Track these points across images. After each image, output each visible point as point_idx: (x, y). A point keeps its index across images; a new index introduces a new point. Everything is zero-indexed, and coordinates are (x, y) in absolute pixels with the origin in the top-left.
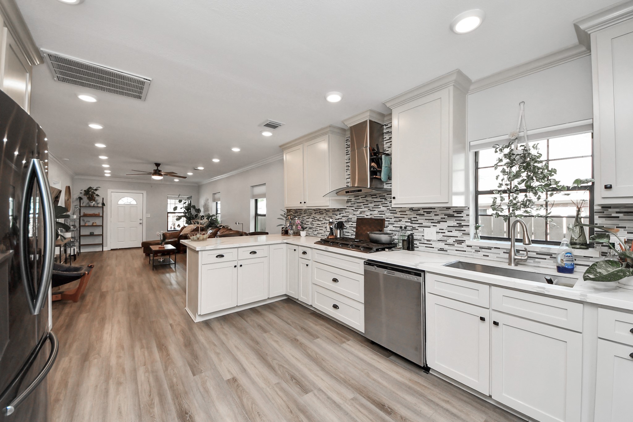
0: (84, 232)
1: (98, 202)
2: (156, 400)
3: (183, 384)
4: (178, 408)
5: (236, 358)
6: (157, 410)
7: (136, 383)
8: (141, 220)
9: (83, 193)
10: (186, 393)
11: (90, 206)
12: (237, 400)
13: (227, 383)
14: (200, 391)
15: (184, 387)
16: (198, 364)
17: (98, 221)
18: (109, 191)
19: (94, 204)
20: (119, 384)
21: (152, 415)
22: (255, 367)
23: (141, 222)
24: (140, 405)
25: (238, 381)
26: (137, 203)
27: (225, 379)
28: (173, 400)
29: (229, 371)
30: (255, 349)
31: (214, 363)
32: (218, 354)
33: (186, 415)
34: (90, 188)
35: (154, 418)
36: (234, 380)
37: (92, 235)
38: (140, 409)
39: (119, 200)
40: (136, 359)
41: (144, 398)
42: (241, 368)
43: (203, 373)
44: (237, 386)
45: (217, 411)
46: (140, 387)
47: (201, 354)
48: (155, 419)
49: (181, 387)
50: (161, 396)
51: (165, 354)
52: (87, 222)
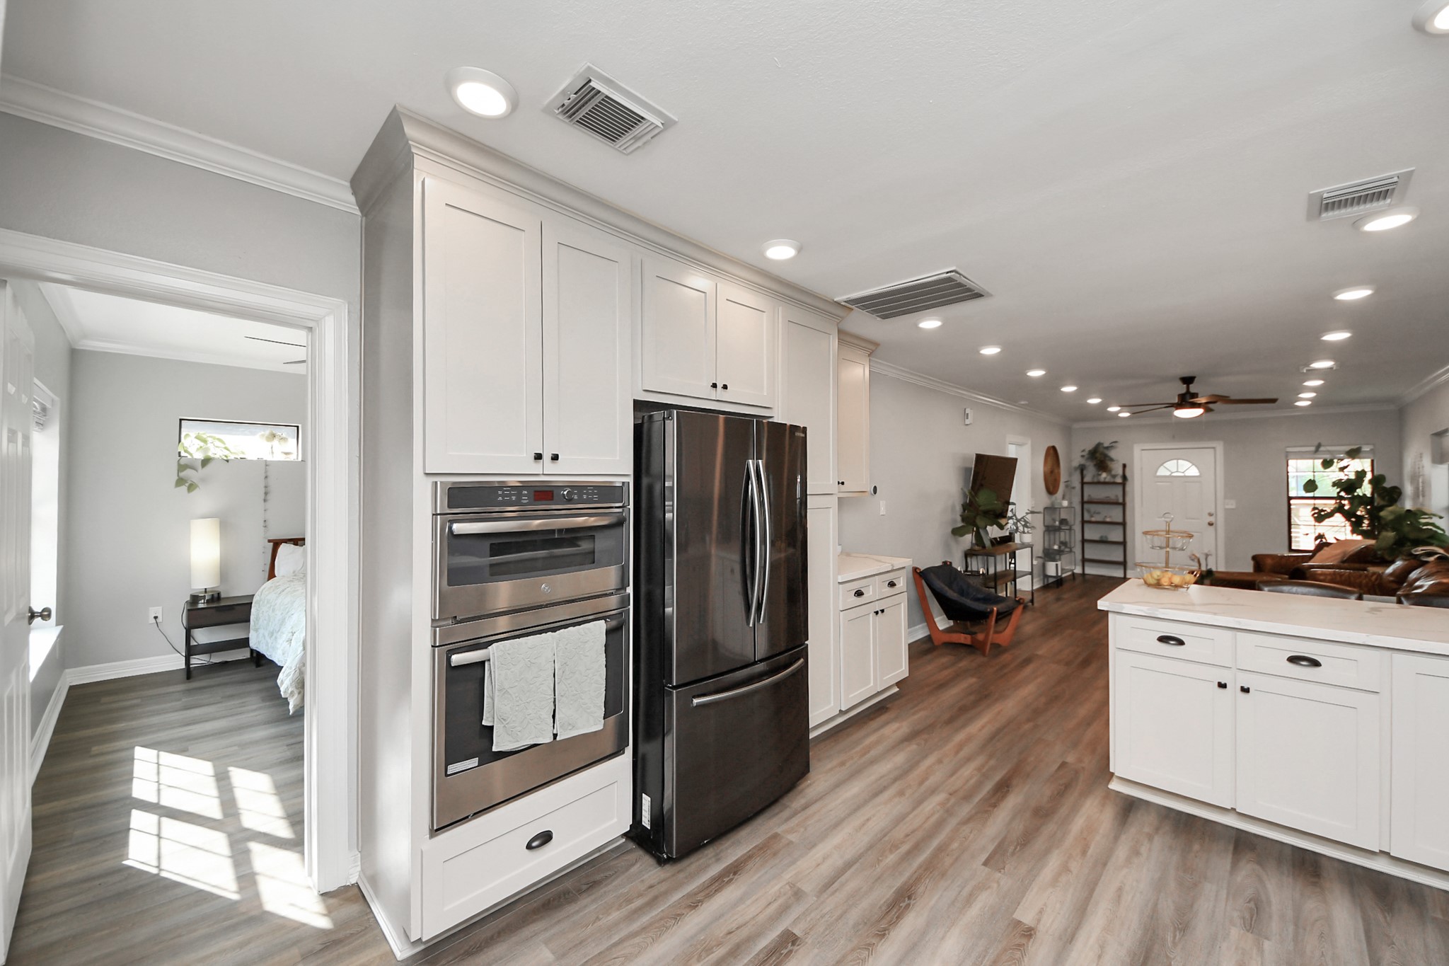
0: (1092, 533)
1: (1113, 473)
2: (905, 848)
3: (956, 859)
4: (911, 882)
5: (1086, 909)
6: (891, 858)
7: (914, 809)
8: (1211, 515)
9: (1086, 456)
10: (943, 875)
11: (1099, 483)
12: (987, 961)
13: (1009, 924)
14: (960, 892)
15: (952, 864)
16: (1013, 854)
17: (1115, 514)
18: (1137, 449)
19: (1105, 478)
20: (901, 793)
21: (880, 858)
22: (1100, 957)
23: (1212, 519)
24: (885, 836)
25: (1032, 940)
26: (1200, 472)
27: (1017, 916)
28: (920, 867)
29: (1041, 912)
30: (1154, 932)
31: (1036, 876)
32: (1065, 869)
33: (907, 899)
34: (1099, 445)
35: (878, 864)
36: (1029, 933)
37: (1103, 541)
38: (881, 840)
39: (1159, 467)
40: (954, 777)
41: (899, 833)
42: (1069, 930)
43: (1000, 874)
44: (1019, 945)
45: (943, 938)
46: (911, 816)
47: (1039, 844)
48: (877, 866)
49: (948, 861)
50: (916, 848)
51: (993, 801)
52: (1095, 513)
